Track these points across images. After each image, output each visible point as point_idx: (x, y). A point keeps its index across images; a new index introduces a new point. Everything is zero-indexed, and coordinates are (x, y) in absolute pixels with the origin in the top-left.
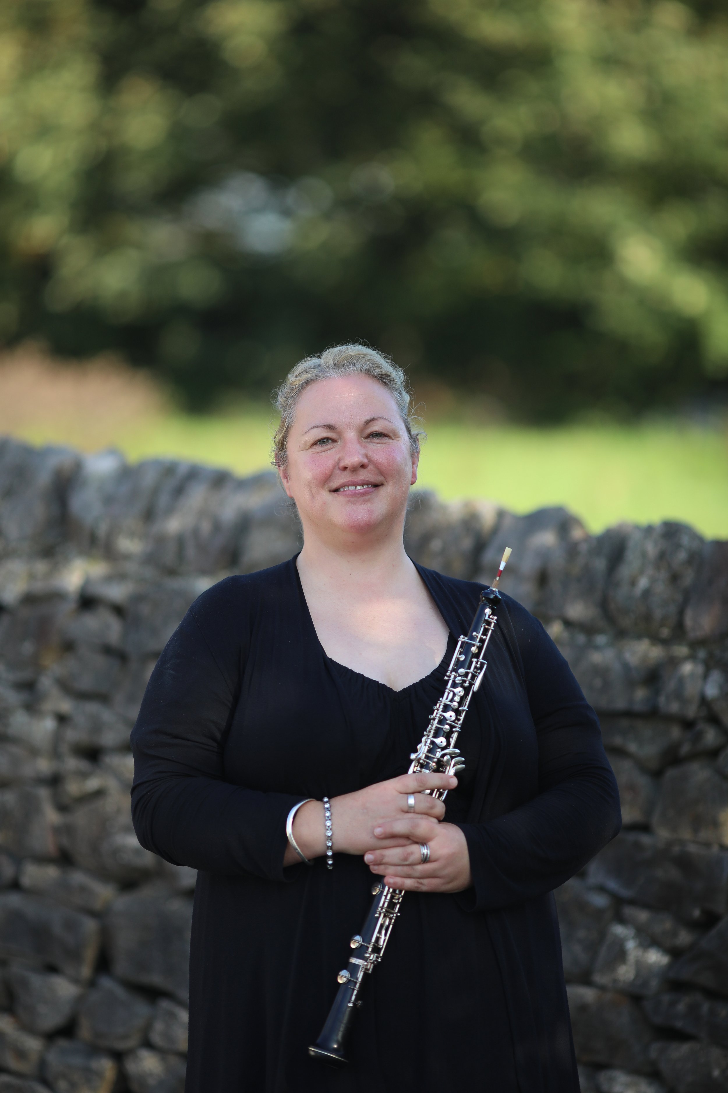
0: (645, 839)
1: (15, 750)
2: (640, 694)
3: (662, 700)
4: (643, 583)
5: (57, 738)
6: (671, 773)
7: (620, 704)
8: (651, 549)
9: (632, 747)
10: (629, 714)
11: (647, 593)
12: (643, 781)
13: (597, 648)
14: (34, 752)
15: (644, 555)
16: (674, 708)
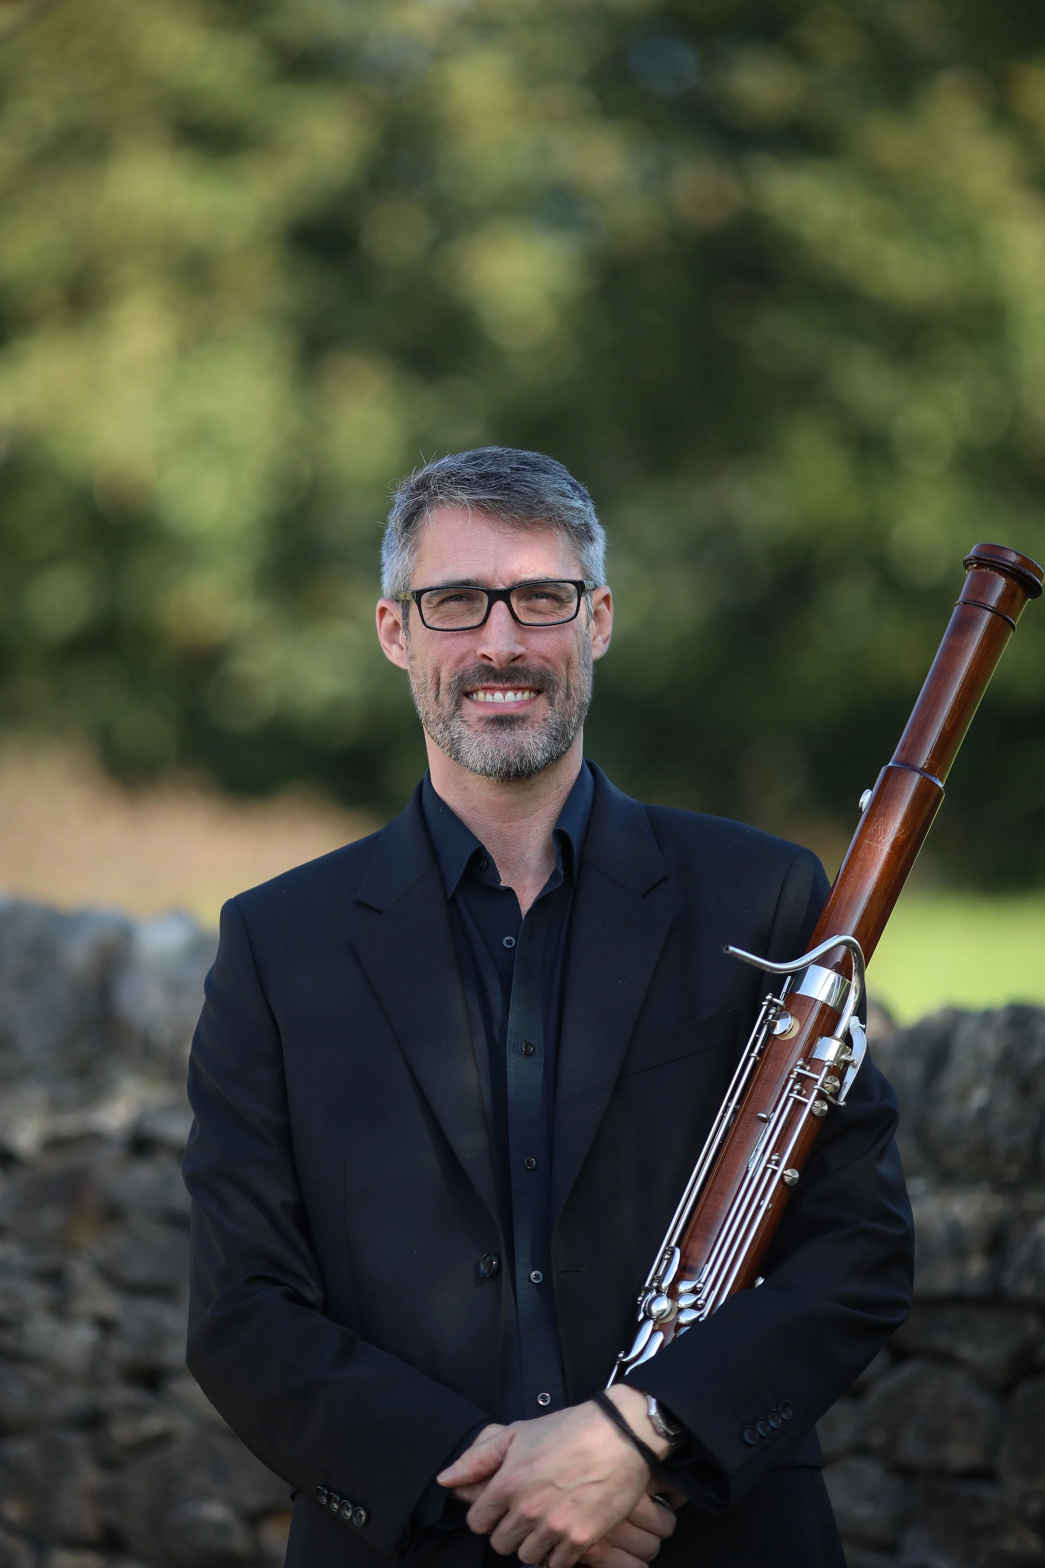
0: (988, 1492)
1: (36, 1375)
2: (977, 1266)
3: (1009, 1277)
4: (979, 1097)
5: (98, 1355)
6: (1025, 1390)
7: (947, 1285)
8: (991, 1045)
9: (967, 1351)
10: (959, 1300)
11: (984, 1114)
12: (983, 1403)
14: (63, 1378)
15: (979, 1054)
16: (1028, 1288)
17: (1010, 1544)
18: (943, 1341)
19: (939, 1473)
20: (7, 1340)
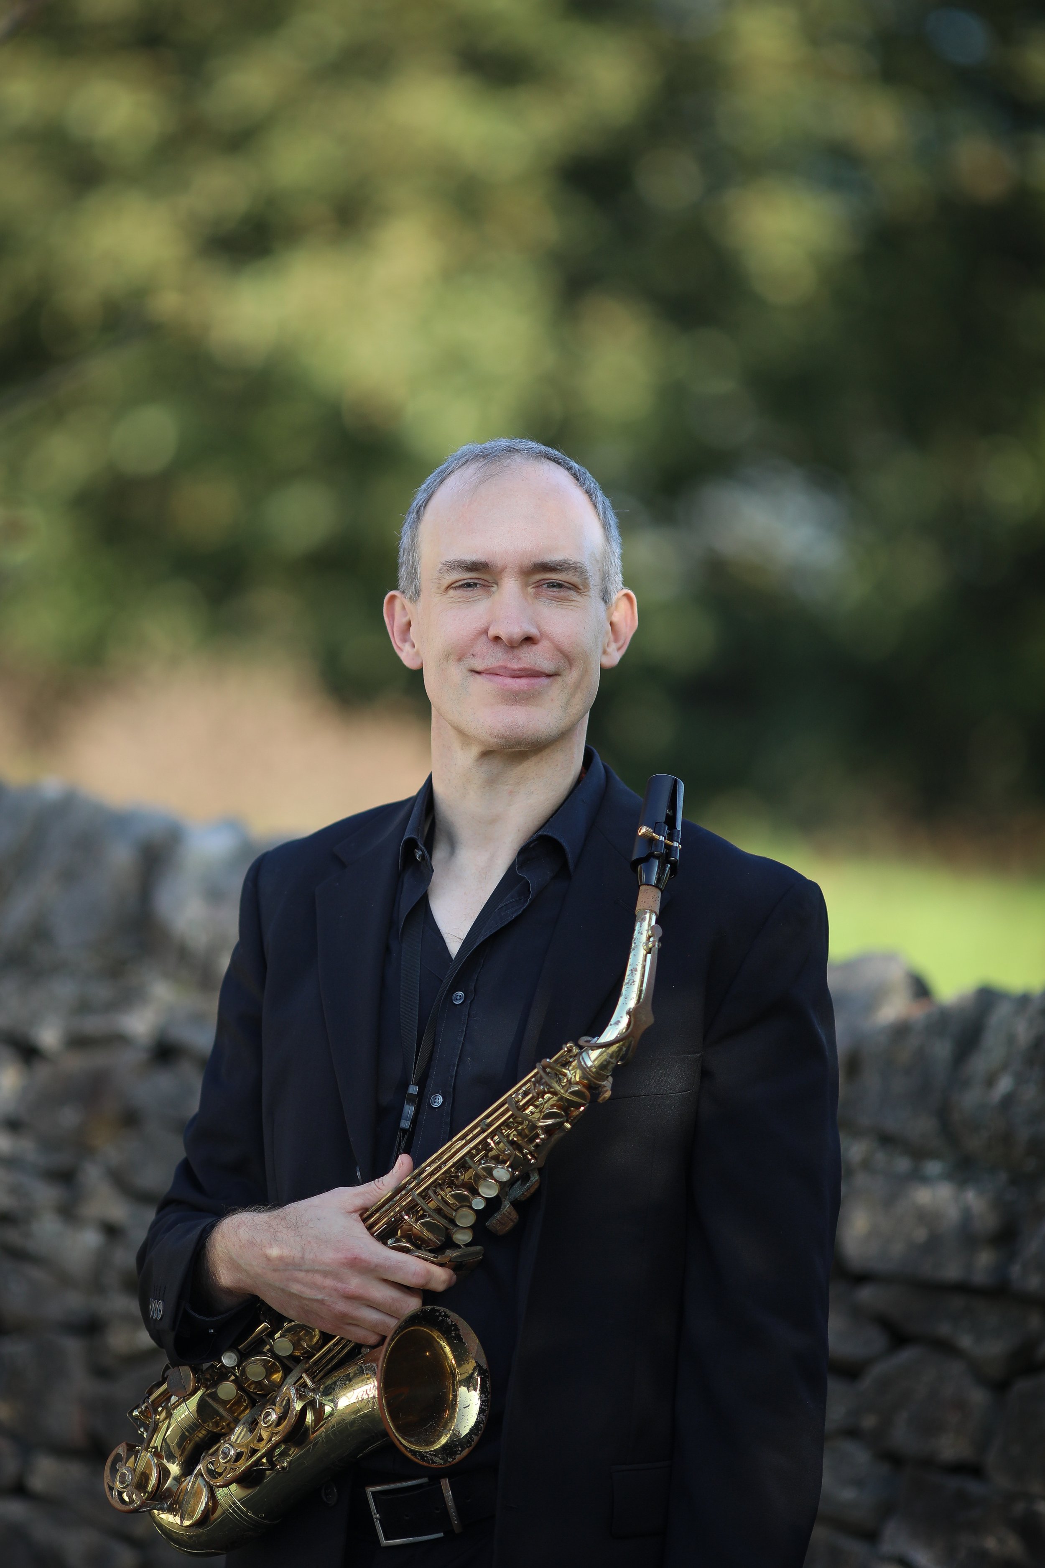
0: (974, 1487)
1: (37, 1274)
2: (985, 1259)
3: (1016, 1270)
4: (1005, 1084)
5: (101, 1261)
6: (1022, 1386)
7: (952, 1272)
8: (1023, 1032)
9: (966, 1341)
10: (963, 1288)
11: (1008, 1101)
12: (978, 1397)
13: (924, 1180)
14: (65, 1280)
15: (1011, 1039)
16: (1033, 1283)
17: (991, 1543)
18: (944, 1329)
19: (928, 1463)
20: (12, 1236)
